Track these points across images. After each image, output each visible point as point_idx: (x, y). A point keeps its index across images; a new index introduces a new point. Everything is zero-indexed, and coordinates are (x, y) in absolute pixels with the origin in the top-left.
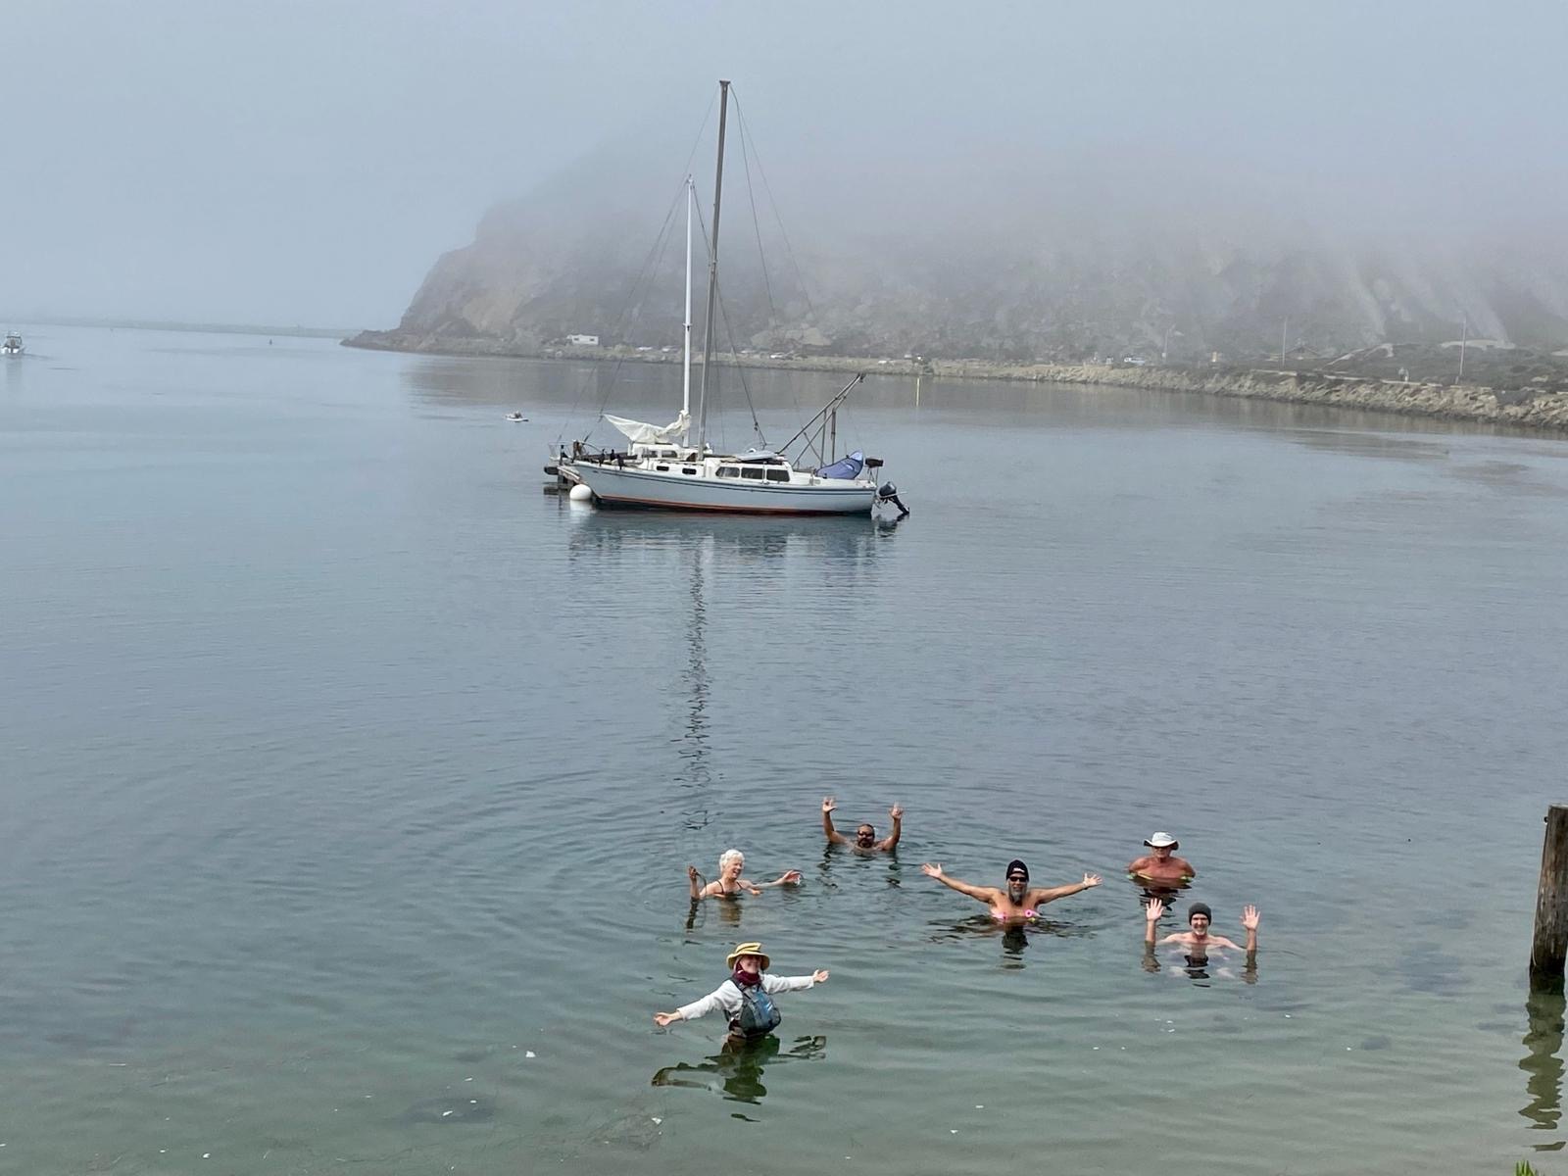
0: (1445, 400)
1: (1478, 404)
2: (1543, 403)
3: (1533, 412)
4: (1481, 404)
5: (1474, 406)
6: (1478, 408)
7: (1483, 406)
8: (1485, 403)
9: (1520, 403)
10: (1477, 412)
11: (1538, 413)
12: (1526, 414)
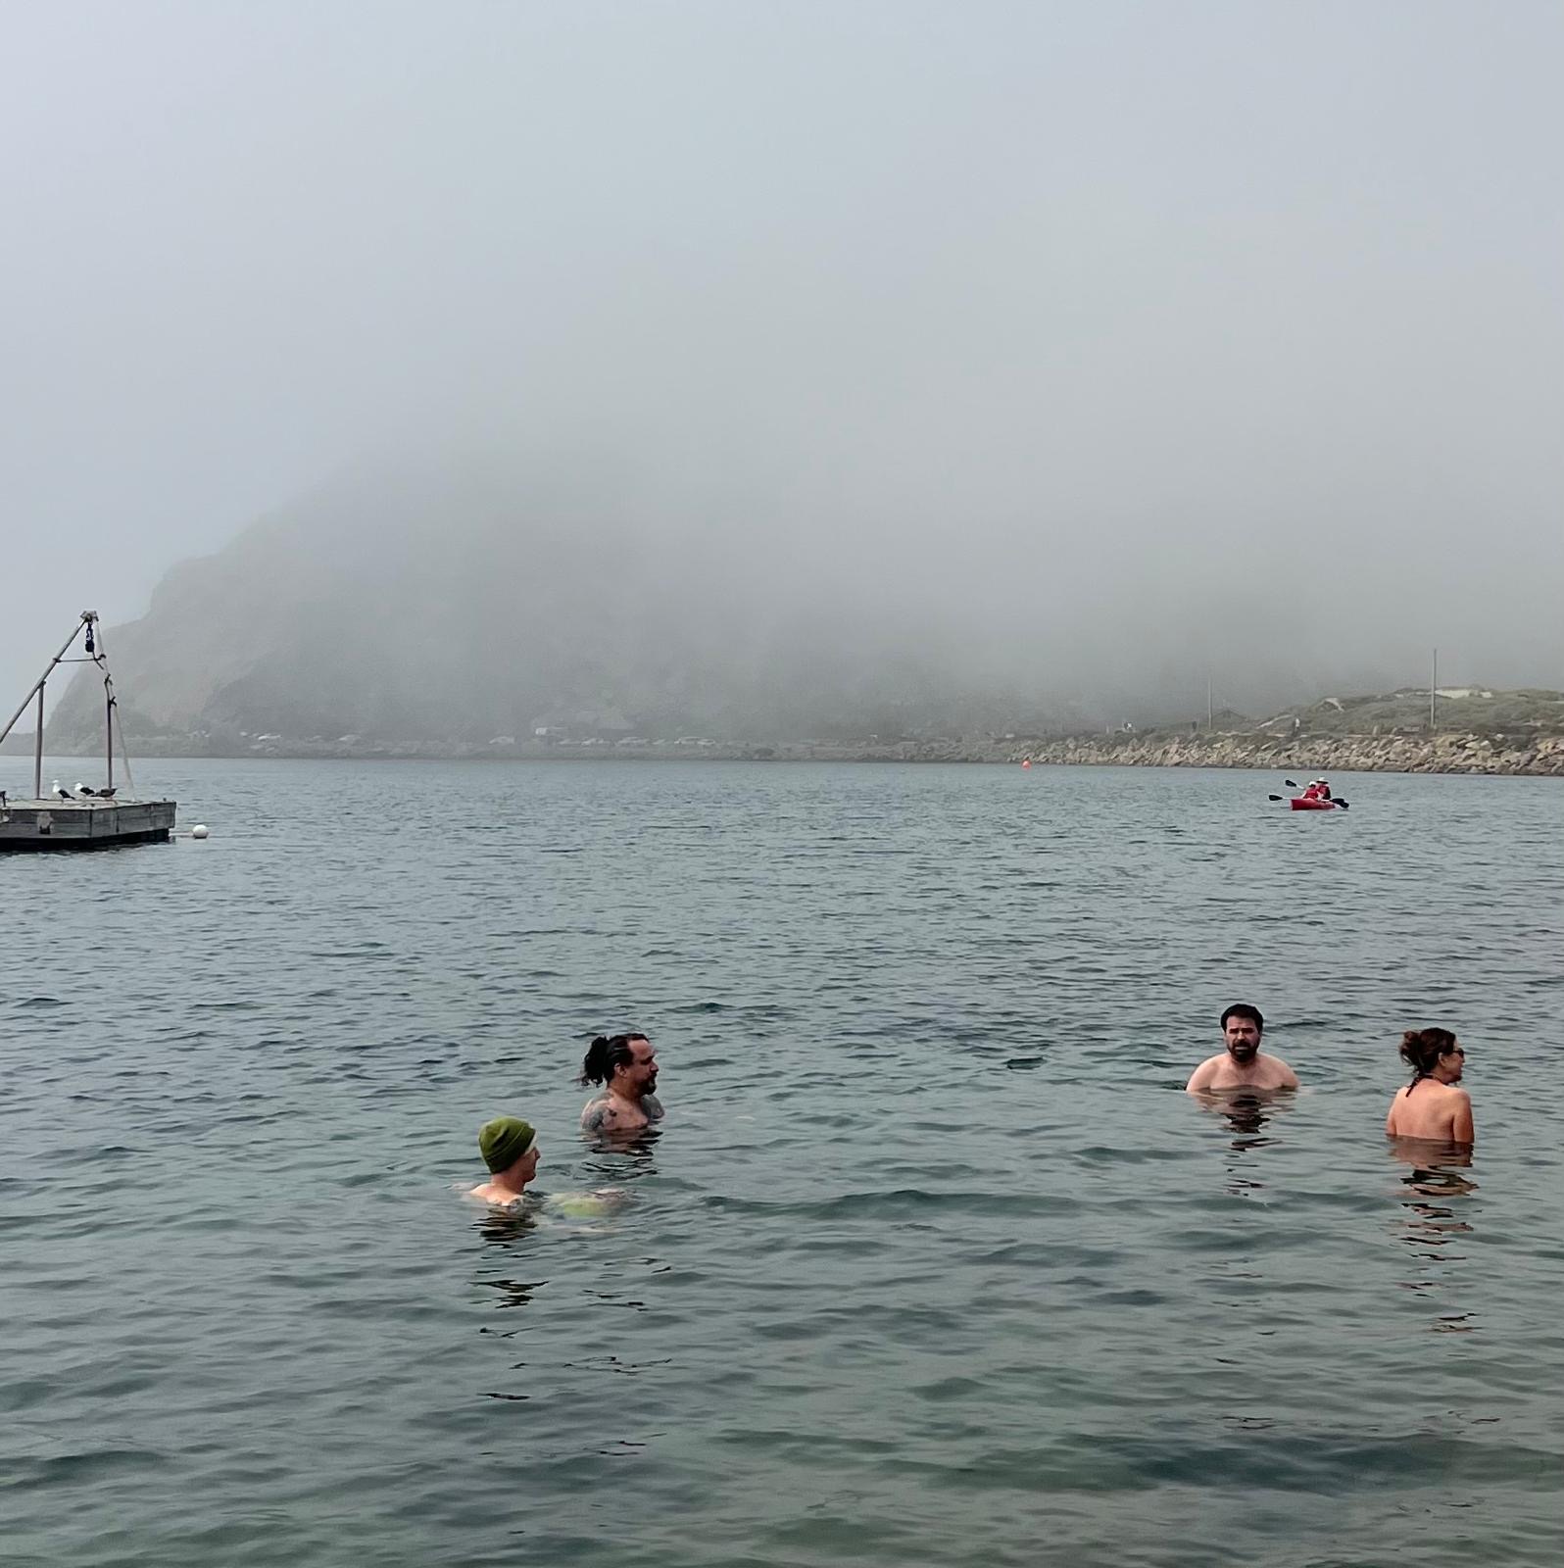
0: (1425, 750)
1: (1467, 752)
2: (1550, 745)
3: (1540, 756)
4: (1471, 753)
5: (1463, 756)
6: (1468, 757)
7: (1474, 755)
8: (1477, 750)
9: (1521, 747)
10: (1469, 762)
11: (1546, 757)
12: (1531, 761)
